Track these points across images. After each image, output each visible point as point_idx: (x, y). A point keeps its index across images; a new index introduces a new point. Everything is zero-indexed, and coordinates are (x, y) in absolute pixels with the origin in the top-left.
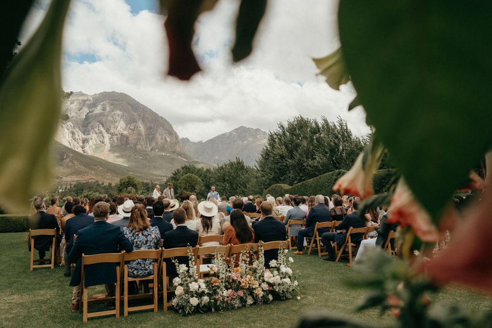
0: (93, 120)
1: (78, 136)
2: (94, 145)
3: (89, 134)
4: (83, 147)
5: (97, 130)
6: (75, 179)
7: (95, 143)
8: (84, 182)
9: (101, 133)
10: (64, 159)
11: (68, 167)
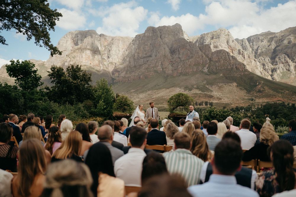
0: (280, 53)
1: (268, 67)
2: (281, 73)
3: (276, 65)
4: (272, 76)
5: (283, 60)
6: (266, 101)
7: (282, 72)
8: (273, 103)
9: (287, 62)
10: (257, 86)
11: (259, 91)
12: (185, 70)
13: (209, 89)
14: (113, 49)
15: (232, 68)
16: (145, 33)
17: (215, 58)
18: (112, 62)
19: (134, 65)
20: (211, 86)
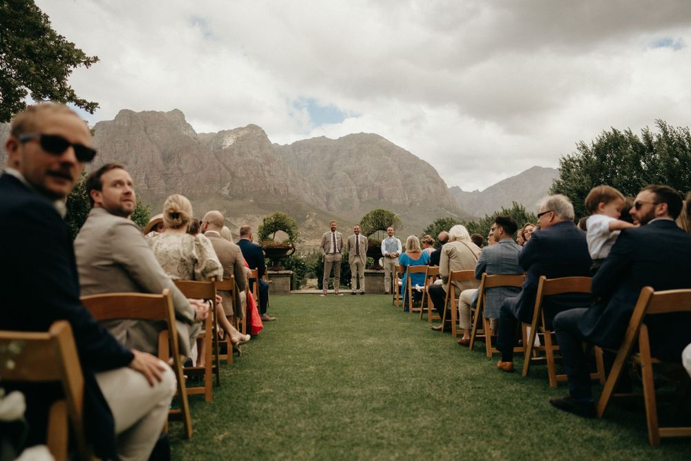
0: (338, 170)
3: (334, 188)
4: (327, 204)
5: (343, 182)
7: (342, 198)
9: (349, 185)
10: (306, 219)
11: (310, 228)
12: (189, 191)
13: (231, 224)
15: (269, 190)
17: (241, 173)
20: (235, 220)
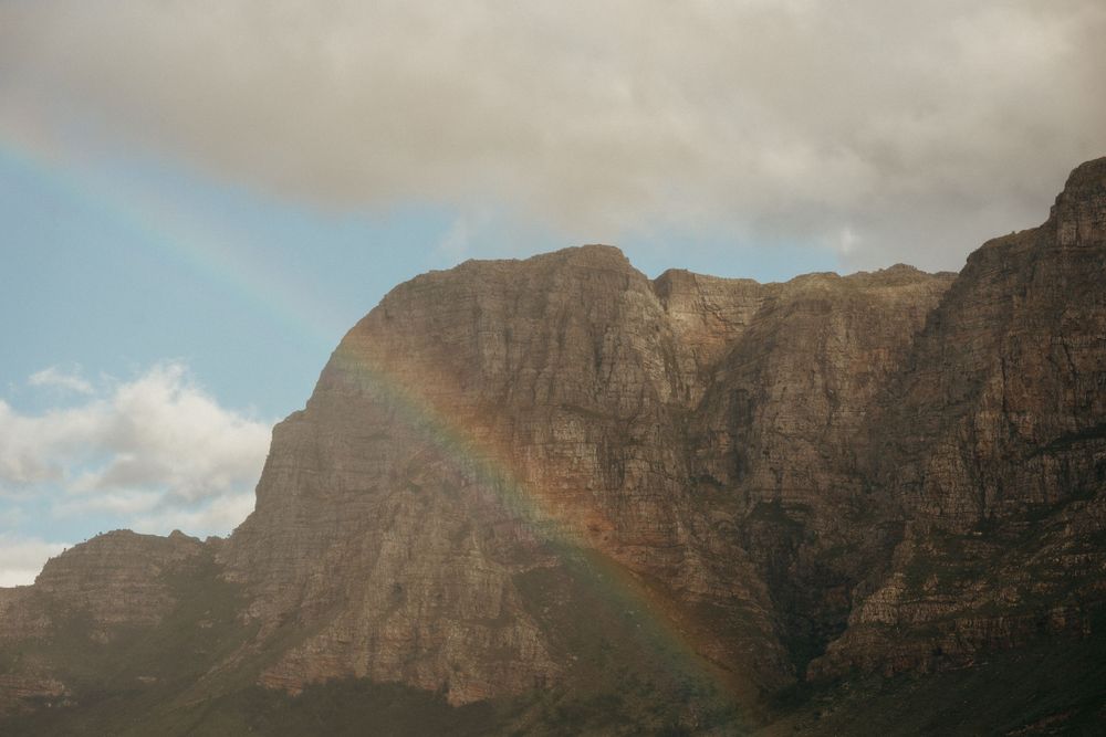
14: (776, 391)
16: (1051, 226)
18: (777, 502)
19: (973, 518)
